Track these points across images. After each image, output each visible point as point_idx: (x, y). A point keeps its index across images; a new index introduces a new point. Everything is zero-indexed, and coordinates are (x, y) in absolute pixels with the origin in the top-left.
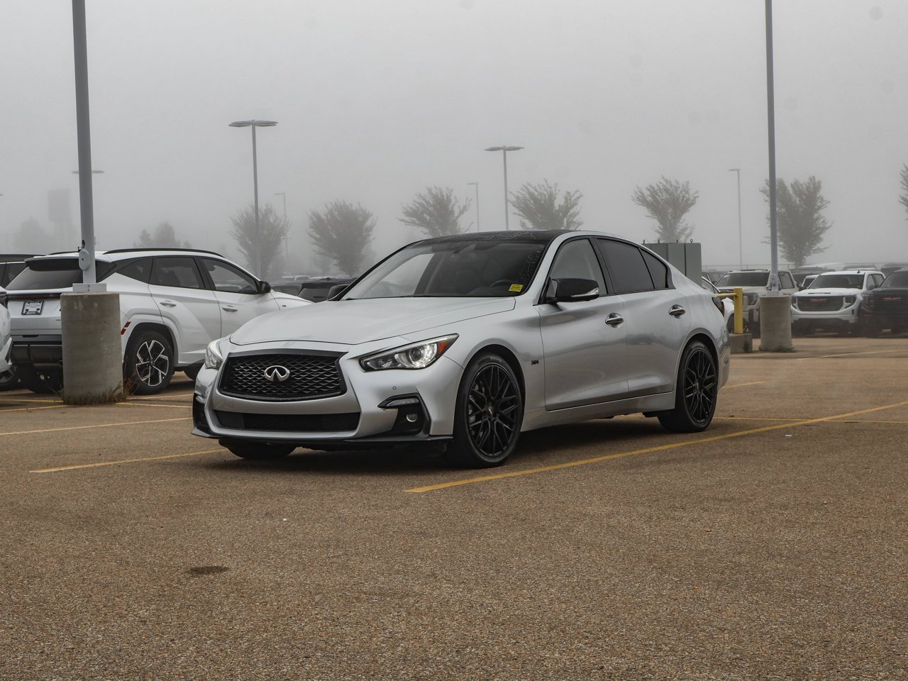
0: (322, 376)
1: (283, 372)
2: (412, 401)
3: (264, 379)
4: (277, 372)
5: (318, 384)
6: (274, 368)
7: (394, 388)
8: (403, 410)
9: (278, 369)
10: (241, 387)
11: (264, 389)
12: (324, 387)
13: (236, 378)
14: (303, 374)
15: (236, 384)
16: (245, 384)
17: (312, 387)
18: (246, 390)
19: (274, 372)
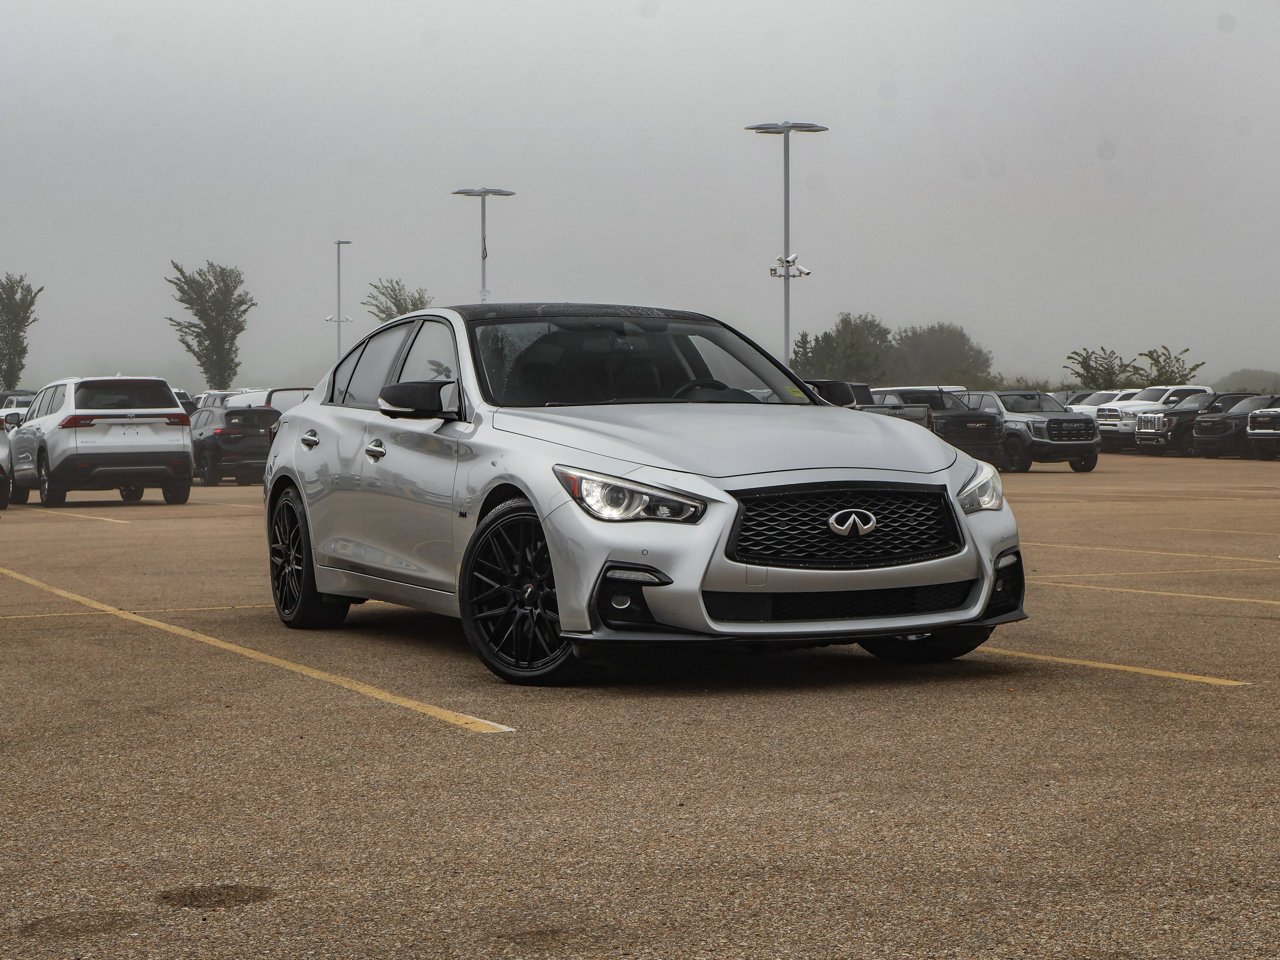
0: (921, 524)
1: (866, 520)
3: (829, 530)
4: (857, 519)
5: (913, 538)
6: (851, 513)
7: (1002, 539)
8: (1004, 573)
9: (857, 514)
10: (768, 548)
11: (821, 550)
12: (923, 542)
13: (759, 534)
14: (895, 521)
15: (757, 544)
16: (780, 543)
17: (905, 542)
18: (780, 552)
19: (851, 520)
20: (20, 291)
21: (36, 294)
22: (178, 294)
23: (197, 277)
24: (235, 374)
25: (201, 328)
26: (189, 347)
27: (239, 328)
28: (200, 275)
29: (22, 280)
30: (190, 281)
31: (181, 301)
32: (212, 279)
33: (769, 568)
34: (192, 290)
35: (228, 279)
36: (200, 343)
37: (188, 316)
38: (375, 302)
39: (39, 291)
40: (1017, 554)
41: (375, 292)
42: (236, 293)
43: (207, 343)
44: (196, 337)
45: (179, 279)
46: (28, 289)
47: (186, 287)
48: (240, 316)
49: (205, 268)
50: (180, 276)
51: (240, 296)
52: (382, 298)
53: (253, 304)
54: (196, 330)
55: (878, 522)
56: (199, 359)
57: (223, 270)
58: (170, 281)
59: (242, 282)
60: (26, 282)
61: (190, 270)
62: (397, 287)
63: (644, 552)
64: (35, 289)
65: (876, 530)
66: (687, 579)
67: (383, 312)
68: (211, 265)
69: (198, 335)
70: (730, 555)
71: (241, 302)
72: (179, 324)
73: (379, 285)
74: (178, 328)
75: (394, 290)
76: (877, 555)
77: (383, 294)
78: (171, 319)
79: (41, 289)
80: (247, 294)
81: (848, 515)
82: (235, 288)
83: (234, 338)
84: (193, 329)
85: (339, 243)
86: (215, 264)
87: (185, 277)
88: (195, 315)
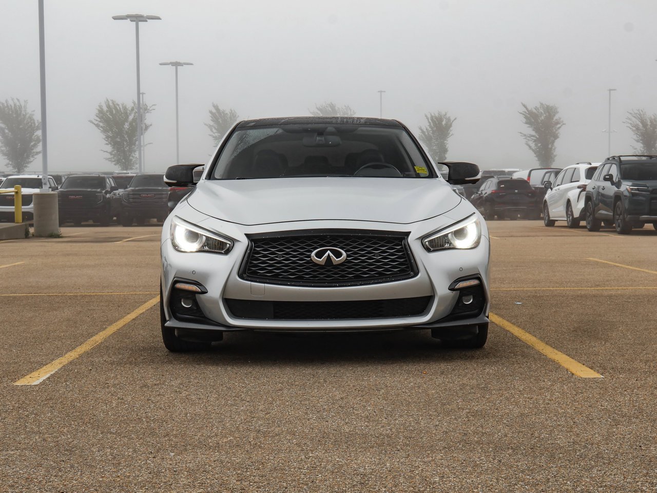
0: (385, 258)
1: (338, 255)
2: (474, 282)
3: (311, 262)
4: (331, 255)
5: (379, 267)
6: (327, 250)
7: (461, 269)
8: (464, 292)
9: (332, 251)
10: (270, 272)
11: (307, 274)
12: (387, 270)
13: (264, 262)
14: (363, 256)
15: (263, 269)
16: (278, 268)
17: (372, 270)
18: (278, 275)
19: (326, 254)
20: (445, 120)
21: (453, 121)
22: (524, 120)
23: (534, 111)
24: (554, 161)
25: (536, 137)
26: (530, 147)
27: (556, 137)
28: (536, 109)
29: (446, 114)
30: (531, 113)
31: (526, 123)
32: (542, 112)
33: (266, 285)
34: (531, 118)
35: (550, 111)
36: (536, 145)
37: (530, 131)
38: (630, 122)
39: (454, 120)
40: (479, 279)
41: (630, 116)
42: (555, 118)
43: (540, 145)
44: (534, 142)
45: (526, 112)
46: (449, 119)
47: (529, 116)
48: (556, 130)
49: (538, 106)
50: (526, 111)
51: (556, 120)
52: (634, 119)
53: (564, 124)
54: (534, 138)
55: (348, 256)
56: (535, 154)
57: (548, 107)
58: (521, 113)
59: (558, 112)
60: (448, 116)
61: (531, 107)
62: (642, 113)
63: (193, 272)
64: (452, 119)
65: (347, 261)
66: (214, 290)
67: (634, 127)
68: (542, 104)
69: (535, 141)
70: (241, 276)
71: (557, 123)
72: (525, 135)
73: (632, 112)
74: (524, 137)
75: (640, 115)
76: (350, 278)
77: (635, 117)
78: (521, 133)
79: (455, 119)
80: (560, 118)
81: (325, 251)
82: (554, 115)
83: (553, 142)
84: (532, 138)
85: (610, 90)
86: (544, 103)
87: (528, 111)
88: (534, 130)
